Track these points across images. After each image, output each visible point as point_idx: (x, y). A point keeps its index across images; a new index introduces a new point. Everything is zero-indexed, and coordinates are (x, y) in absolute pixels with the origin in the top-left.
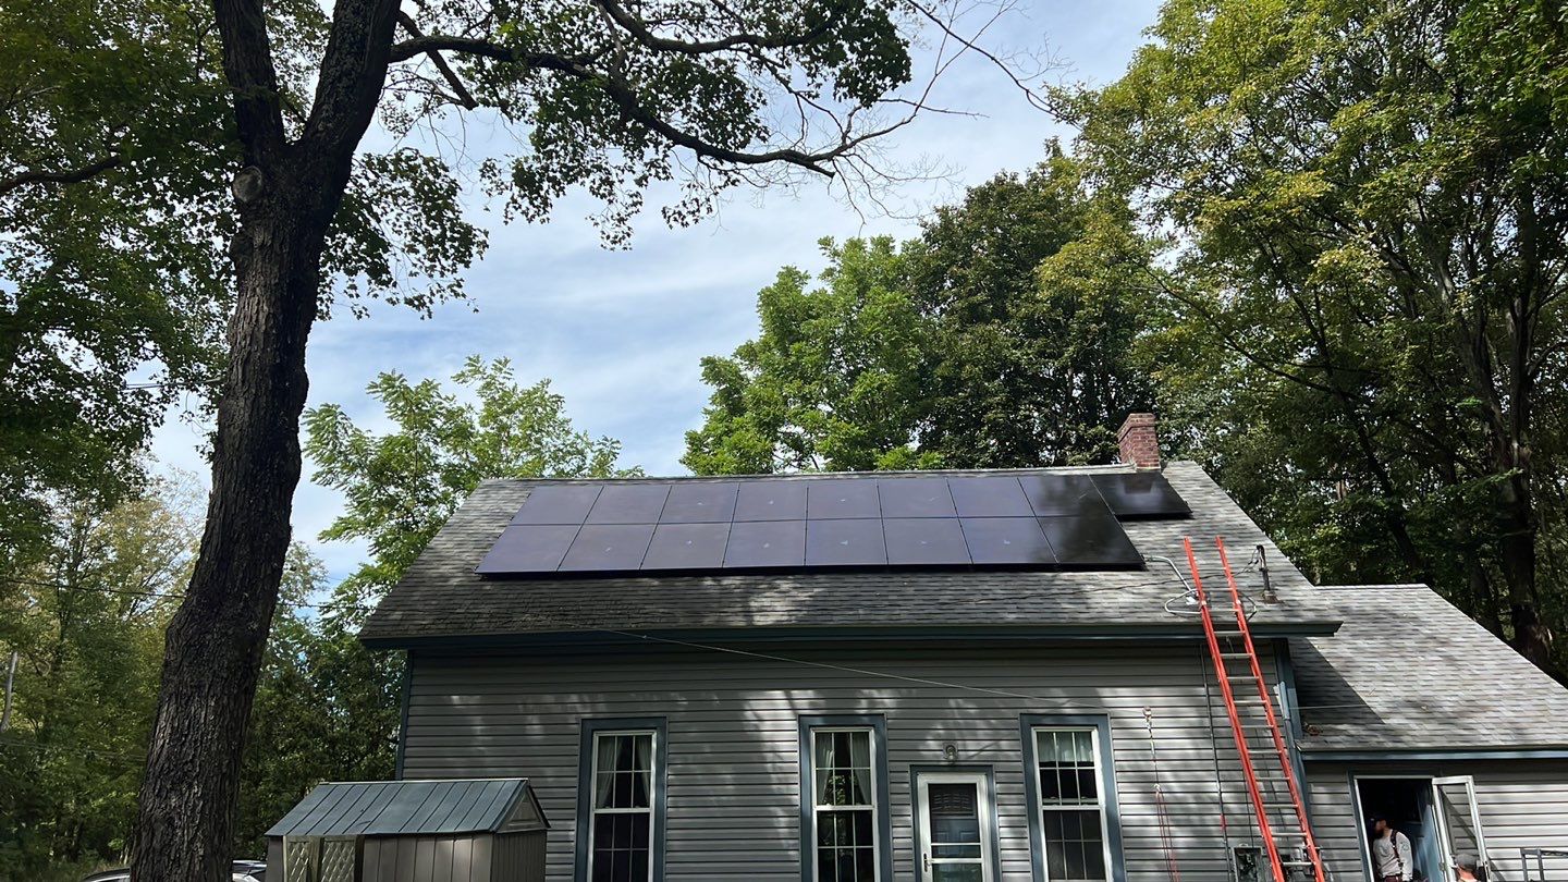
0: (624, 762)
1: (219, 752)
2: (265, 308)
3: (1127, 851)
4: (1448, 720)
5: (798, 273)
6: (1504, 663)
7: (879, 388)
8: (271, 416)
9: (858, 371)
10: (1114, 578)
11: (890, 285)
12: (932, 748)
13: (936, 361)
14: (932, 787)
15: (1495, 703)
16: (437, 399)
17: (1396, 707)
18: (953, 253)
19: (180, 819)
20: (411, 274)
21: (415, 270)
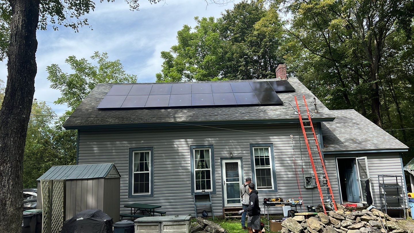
0: (142, 159)
1: (15, 154)
2: (21, 18)
3: (277, 179)
4: (360, 143)
5: (188, 27)
6: (374, 128)
7: (211, 60)
8: (25, 52)
9: (205, 55)
10: (275, 107)
11: (214, 31)
12: (225, 154)
13: (226, 53)
14: (226, 163)
15: (372, 139)
16: (86, 64)
17: (347, 140)
18: (230, 23)
19: (4, 173)
20: (71, 17)
21: (72, 16)
